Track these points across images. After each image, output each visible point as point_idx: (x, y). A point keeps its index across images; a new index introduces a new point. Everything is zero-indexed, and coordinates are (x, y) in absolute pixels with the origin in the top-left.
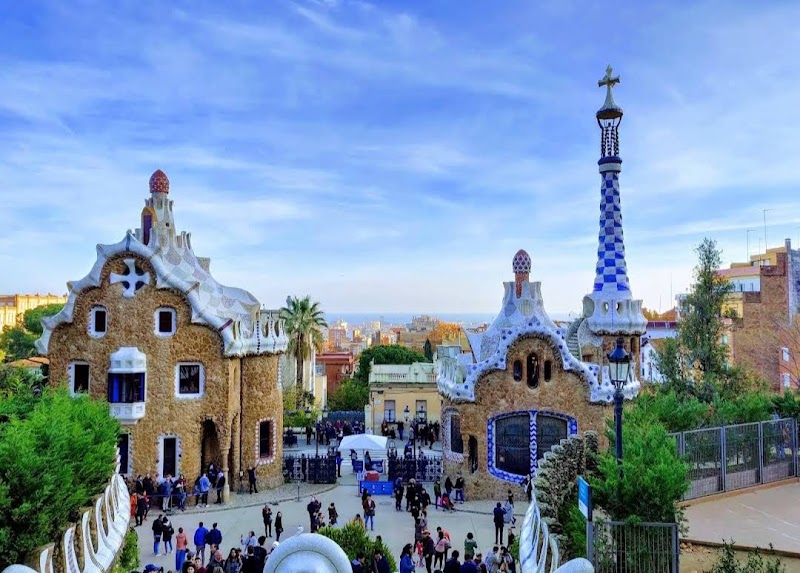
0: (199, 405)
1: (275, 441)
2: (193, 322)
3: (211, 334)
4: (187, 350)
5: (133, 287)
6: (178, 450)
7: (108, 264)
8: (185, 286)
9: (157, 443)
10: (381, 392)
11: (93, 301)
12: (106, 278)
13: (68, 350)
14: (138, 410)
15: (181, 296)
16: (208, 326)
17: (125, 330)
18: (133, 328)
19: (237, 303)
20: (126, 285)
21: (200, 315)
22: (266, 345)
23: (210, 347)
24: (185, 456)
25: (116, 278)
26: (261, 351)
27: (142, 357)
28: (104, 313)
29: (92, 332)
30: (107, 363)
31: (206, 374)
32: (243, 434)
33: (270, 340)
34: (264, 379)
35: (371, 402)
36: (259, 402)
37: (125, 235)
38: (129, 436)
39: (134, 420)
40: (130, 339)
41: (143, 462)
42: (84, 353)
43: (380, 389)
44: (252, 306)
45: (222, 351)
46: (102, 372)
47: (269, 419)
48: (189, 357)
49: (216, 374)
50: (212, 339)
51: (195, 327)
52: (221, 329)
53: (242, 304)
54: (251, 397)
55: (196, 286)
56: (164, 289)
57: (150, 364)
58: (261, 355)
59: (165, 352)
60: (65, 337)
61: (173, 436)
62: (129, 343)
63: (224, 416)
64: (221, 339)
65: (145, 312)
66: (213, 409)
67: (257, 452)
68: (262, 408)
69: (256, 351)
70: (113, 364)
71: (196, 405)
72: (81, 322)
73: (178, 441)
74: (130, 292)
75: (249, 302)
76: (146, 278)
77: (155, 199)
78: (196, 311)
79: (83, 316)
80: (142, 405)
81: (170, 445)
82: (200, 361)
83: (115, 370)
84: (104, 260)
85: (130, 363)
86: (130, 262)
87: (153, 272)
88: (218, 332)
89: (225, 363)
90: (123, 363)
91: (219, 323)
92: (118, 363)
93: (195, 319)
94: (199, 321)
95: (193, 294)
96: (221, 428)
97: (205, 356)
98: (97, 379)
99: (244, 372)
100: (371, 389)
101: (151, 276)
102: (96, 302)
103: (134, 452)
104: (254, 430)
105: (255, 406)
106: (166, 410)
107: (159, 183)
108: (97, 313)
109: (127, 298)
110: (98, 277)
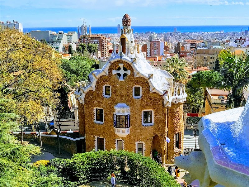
0: (153, 129)
1: (182, 142)
3: (158, 97)
4: (147, 104)
5: (122, 76)
6: (144, 148)
7: (111, 66)
9: (135, 145)
10: (217, 108)
11: (104, 81)
12: (110, 72)
13: (93, 102)
14: (128, 131)
16: (157, 94)
17: (120, 95)
19: (163, 78)
20: (119, 75)
21: (153, 89)
22: (179, 100)
23: (157, 103)
24: (147, 151)
25: (114, 72)
26: (177, 102)
27: (128, 108)
31: (155, 115)
33: (181, 97)
36: (176, 125)
38: (123, 141)
42: (101, 104)
44: (170, 79)
45: (164, 105)
46: (110, 113)
47: (179, 132)
48: (148, 107)
49: (160, 115)
52: (163, 96)
53: (165, 78)
55: (152, 76)
57: (132, 111)
58: (177, 104)
59: (137, 105)
60: (91, 97)
61: (142, 142)
62: (122, 101)
64: (163, 100)
65: (129, 87)
69: (175, 103)
70: (116, 111)
72: (99, 91)
73: (144, 144)
76: (129, 72)
79: (100, 88)
82: (153, 109)
83: (117, 113)
84: (110, 64)
86: (121, 65)
87: (132, 70)
88: (161, 96)
91: (162, 93)
93: (151, 91)
94: (153, 91)
96: (162, 139)
97: (155, 107)
98: (108, 116)
100: (212, 106)
102: (106, 82)
103: (125, 148)
104: (173, 137)
106: (139, 131)
108: (106, 87)
109: (121, 81)
110: (107, 71)
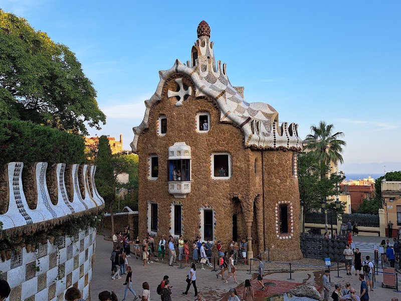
0: (228, 185)
1: (292, 221)
2: (221, 121)
3: (235, 129)
4: (218, 142)
5: (182, 99)
6: (214, 220)
7: (165, 84)
8: (216, 94)
9: (200, 213)
10: (393, 199)
11: (159, 112)
12: (165, 93)
13: (147, 148)
14: (185, 188)
15: (212, 102)
16: (233, 123)
17: (177, 129)
18: (182, 128)
19: (260, 113)
20: (178, 98)
21: (226, 115)
22: (281, 142)
23: (235, 140)
24: (218, 225)
25: (171, 93)
26: (277, 146)
27: (188, 148)
28: (166, 119)
29: (160, 134)
30: (167, 154)
31: (232, 161)
32: (266, 213)
33: (284, 138)
34: (280, 169)
35: (384, 207)
36: (278, 188)
37: (175, 61)
38: (182, 207)
39: (183, 195)
40: (181, 136)
41: (190, 227)
42: (155, 148)
43: (392, 196)
44: (271, 115)
45: (244, 142)
46: (165, 160)
47: (286, 202)
48: (220, 148)
49: (240, 161)
50: (236, 134)
51: (223, 125)
52: (242, 125)
53: (263, 113)
54: (270, 183)
55: (223, 93)
56: (200, 98)
57: (193, 153)
58: (277, 149)
59: (203, 144)
60: (146, 139)
61: (210, 208)
62: (180, 139)
63: (247, 195)
64: (243, 133)
65: (189, 116)
66: (239, 188)
67: (277, 229)
68: (280, 192)
69: (273, 146)
70: (170, 154)
71: (225, 184)
72: (153, 127)
73: (214, 212)
74: (180, 103)
75: (269, 111)
76: (190, 91)
77: (200, 40)
78: (224, 112)
79: (154, 123)
80: (189, 183)
81: (208, 215)
82: (228, 152)
83: (171, 158)
84: (163, 81)
85: (179, 152)
86: (179, 80)
87: (194, 85)
88: (240, 127)
89: (246, 153)
90: (175, 153)
91: (241, 121)
92: (173, 152)
93: (223, 118)
94: (226, 119)
95: (221, 100)
96: (245, 204)
97: (231, 147)
98: (162, 167)
99: (264, 163)
100: (384, 196)
101: (192, 89)
102: (161, 112)
103: (184, 219)
104: (274, 210)
105: (274, 191)
106: (204, 188)
107: (203, 30)
108: (162, 120)
109: (178, 106)
110: (160, 94)
